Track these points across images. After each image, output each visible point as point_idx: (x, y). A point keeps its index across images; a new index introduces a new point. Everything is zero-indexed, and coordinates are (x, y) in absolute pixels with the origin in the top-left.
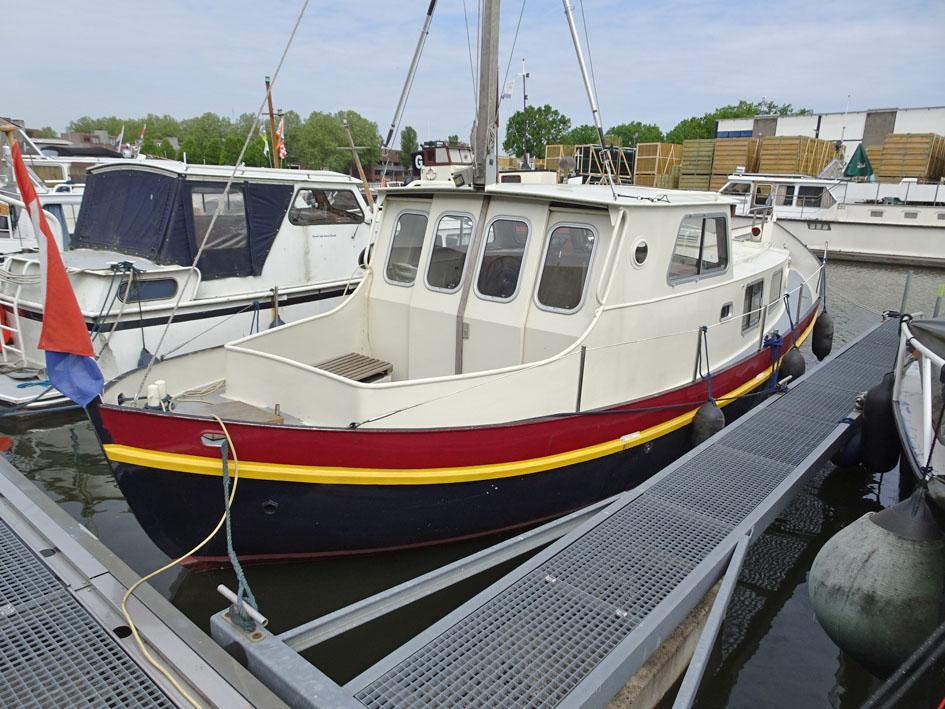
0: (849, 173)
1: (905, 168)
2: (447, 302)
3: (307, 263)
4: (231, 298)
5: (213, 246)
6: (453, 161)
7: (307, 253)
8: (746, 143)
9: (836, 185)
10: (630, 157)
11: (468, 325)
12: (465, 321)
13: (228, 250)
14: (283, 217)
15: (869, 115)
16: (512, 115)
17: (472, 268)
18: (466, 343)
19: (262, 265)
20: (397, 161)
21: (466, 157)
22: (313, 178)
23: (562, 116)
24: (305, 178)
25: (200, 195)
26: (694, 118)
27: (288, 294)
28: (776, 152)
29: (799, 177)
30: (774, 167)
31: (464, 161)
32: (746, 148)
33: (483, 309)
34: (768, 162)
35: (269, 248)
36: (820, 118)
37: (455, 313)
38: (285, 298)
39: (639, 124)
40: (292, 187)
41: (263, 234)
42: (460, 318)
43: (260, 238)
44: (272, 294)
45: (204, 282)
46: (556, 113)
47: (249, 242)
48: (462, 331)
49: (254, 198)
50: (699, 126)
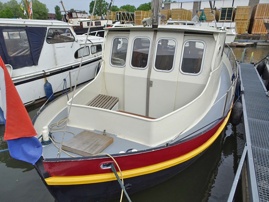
0: (200, 19)
1: (209, 18)
2: (141, 73)
3: (55, 58)
4: (27, 76)
5: (16, 55)
6: (78, 17)
7: (55, 54)
8: (167, 11)
9: (197, 23)
10: (133, 15)
11: (152, 82)
12: (151, 80)
13: (22, 56)
14: (44, 41)
15: (194, 3)
16: (91, 2)
17: (151, 59)
18: (151, 88)
19: (38, 61)
20: (55, 17)
21: (83, 16)
22: (54, 24)
23: (106, 2)
24: (51, 24)
25: (7, 32)
26: (146, 3)
27: (50, 72)
28: (176, 13)
29: (187, 21)
30: (175, 18)
31: (82, 17)
32: (167, 12)
33: (158, 75)
34: (173, 16)
35: (40, 54)
36: (182, 3)
37: (146, 77)
38: (49, 73)
39: (129, 5)
40: (46, 28)
41: (37, 48)
42: (148, 79)
43: (35, 50)
44: (43, 72)
45: (14, 70)
46: (104, 1)
47: (31, 52)
48: (149, 84)
49: (30, 33)
50: (147, 6)
